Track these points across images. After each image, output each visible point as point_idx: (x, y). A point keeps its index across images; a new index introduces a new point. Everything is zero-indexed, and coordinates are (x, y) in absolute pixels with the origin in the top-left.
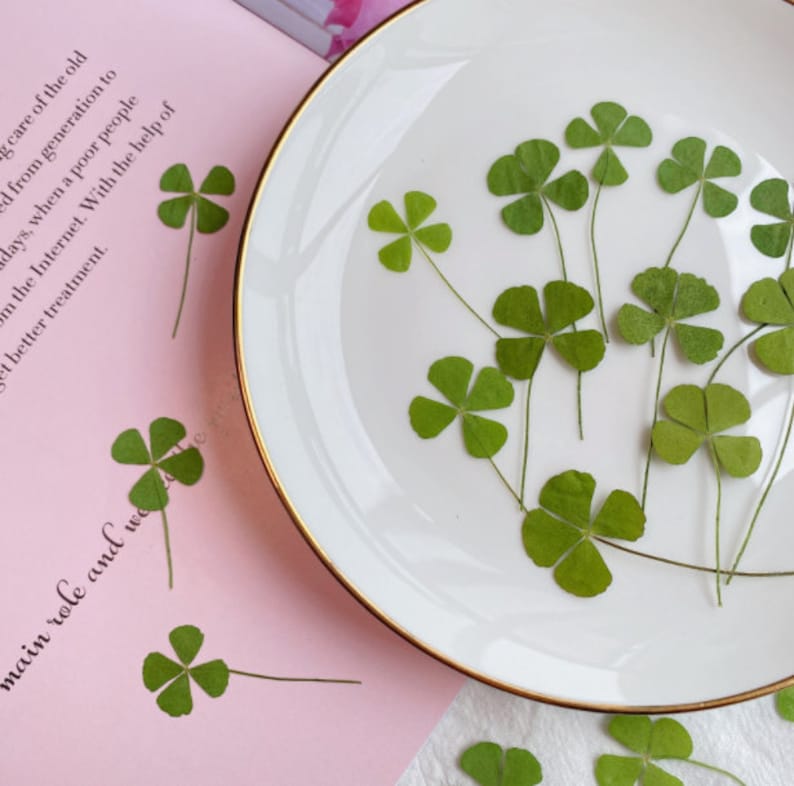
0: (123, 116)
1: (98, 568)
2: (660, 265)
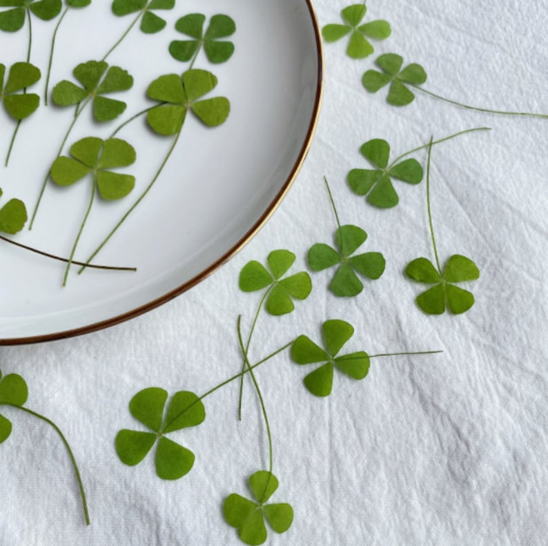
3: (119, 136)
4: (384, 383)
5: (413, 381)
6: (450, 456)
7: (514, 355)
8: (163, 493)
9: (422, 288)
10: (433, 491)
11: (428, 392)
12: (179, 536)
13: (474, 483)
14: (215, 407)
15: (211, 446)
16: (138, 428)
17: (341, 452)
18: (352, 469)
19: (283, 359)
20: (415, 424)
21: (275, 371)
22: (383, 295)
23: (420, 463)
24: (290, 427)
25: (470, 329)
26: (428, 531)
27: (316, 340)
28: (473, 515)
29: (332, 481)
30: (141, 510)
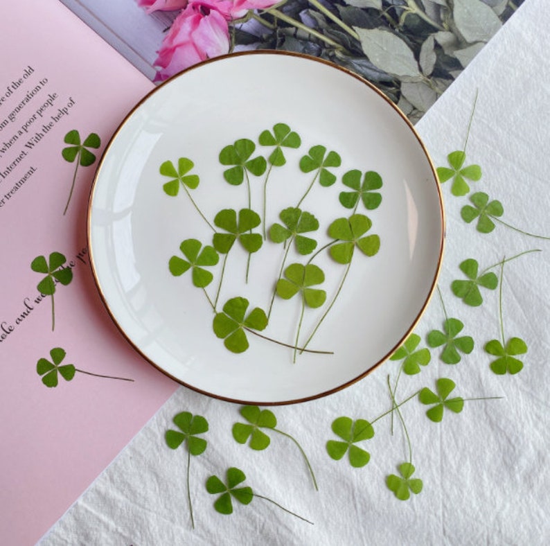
0: (49, 103)
1: (21, 318)
2: (295, 207)
3: (313, 262)
4: (470, 414)
5: (486, 413)
6: (504, 453)
7: (543, 398)
8: (355, 473)
9: (494, 358)
10: (494, 472)
11: (494, 419)
12: (365, 496)
13: (517, 468)
14: (378, 427)
15: (377, 448)
16: (338, 439)
17: (447, 451)
18: (452, 460)
19: (415, 402)
20: (486, 437)
21: (410, 407)
22: (472, 362)
23: (488, 457)
24: (419, 438)
25: (519, 382)
26: (492, 493)
27: (433, 390)
28: (514, 484)
29: (442, 466)
30: (344, 482)
